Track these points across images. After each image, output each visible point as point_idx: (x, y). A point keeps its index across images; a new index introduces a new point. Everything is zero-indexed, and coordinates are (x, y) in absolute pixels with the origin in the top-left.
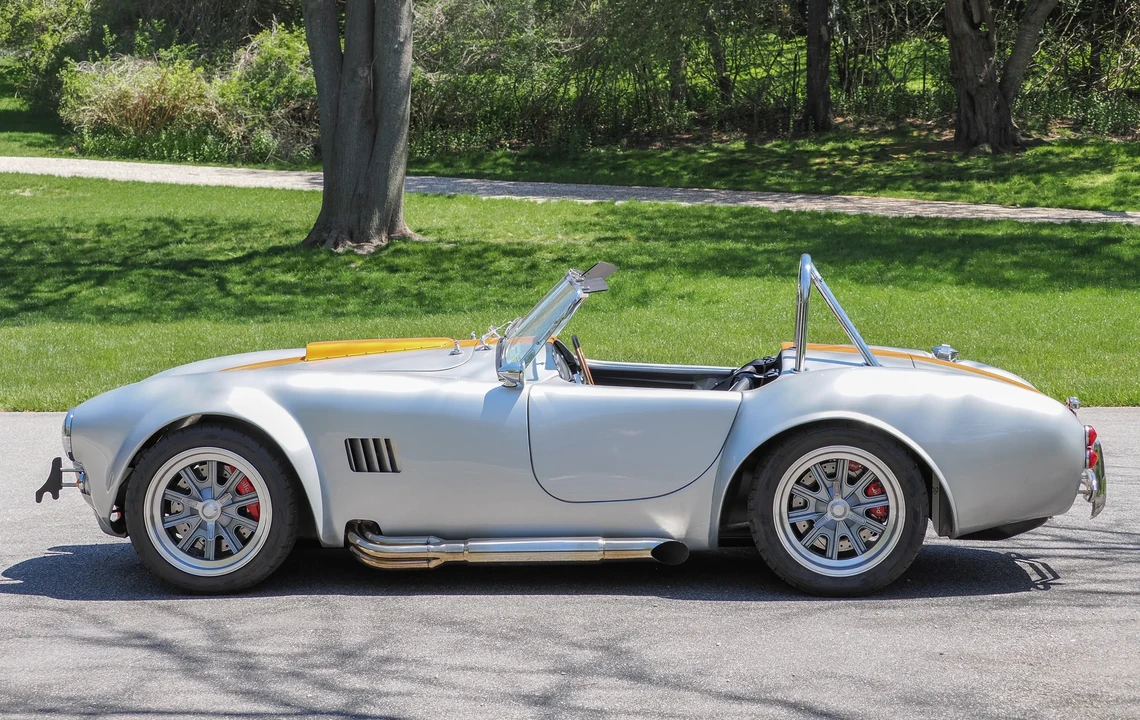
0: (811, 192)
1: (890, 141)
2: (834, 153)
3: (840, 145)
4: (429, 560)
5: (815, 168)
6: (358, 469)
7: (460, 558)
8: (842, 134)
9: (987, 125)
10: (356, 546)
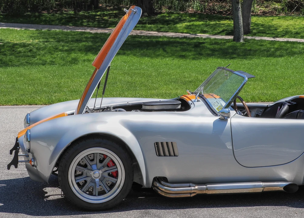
0: (99, 27)
1: (117, 12)
2: (101, 15)
3: (103, 13)
4: (191, 193)
5: (97, 19)
6: (160, 155)
7: (204, 192)
8: (102, 9)
9: (146, 7)
10: (157, 187)
